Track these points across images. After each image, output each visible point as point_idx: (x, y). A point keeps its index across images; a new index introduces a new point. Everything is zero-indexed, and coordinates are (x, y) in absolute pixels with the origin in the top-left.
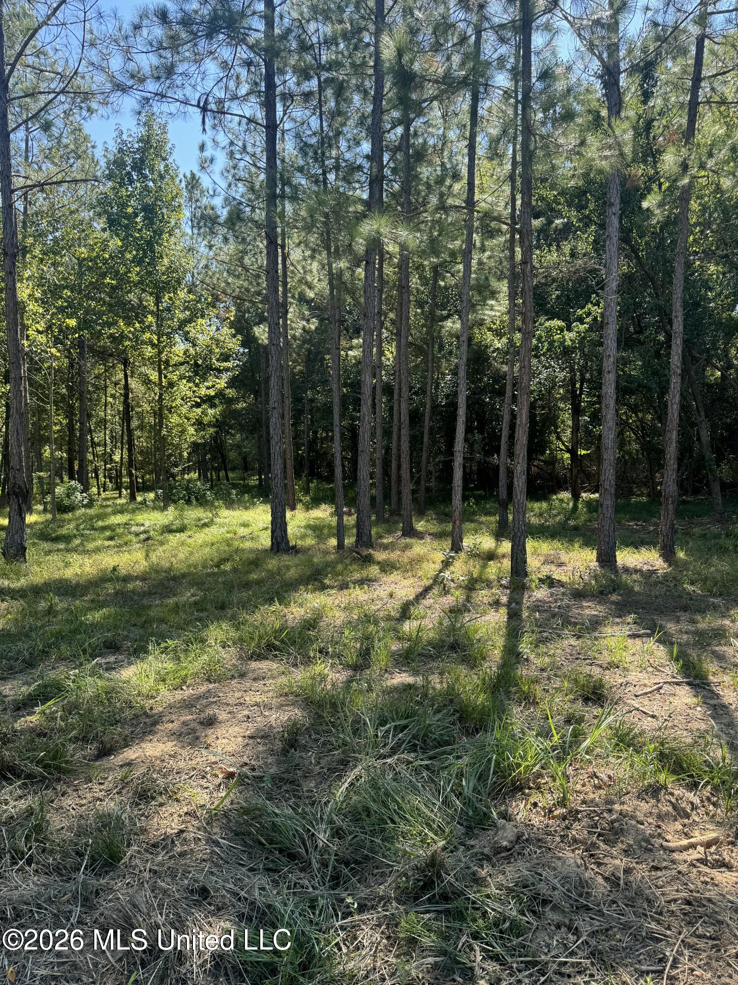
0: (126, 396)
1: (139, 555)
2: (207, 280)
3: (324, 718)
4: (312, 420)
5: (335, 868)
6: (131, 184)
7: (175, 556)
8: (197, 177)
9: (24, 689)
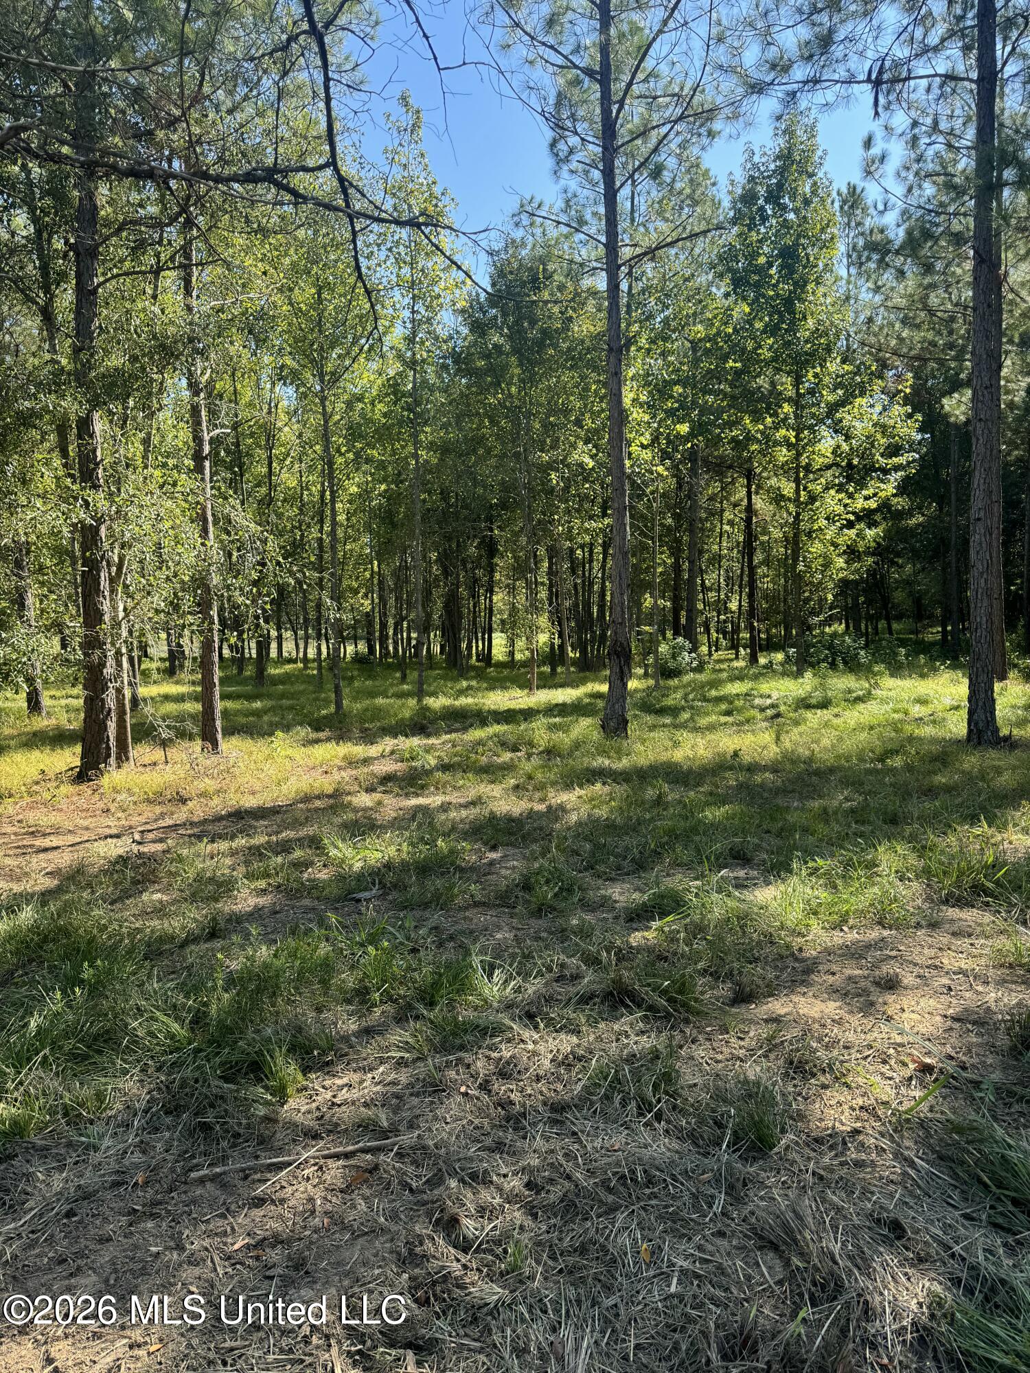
0: (748, 521)
1: (767, 737)
2: (873, 340)
6: (764, 223)
7: (817, 742)
8: (858, 190)
9: (636, 895)
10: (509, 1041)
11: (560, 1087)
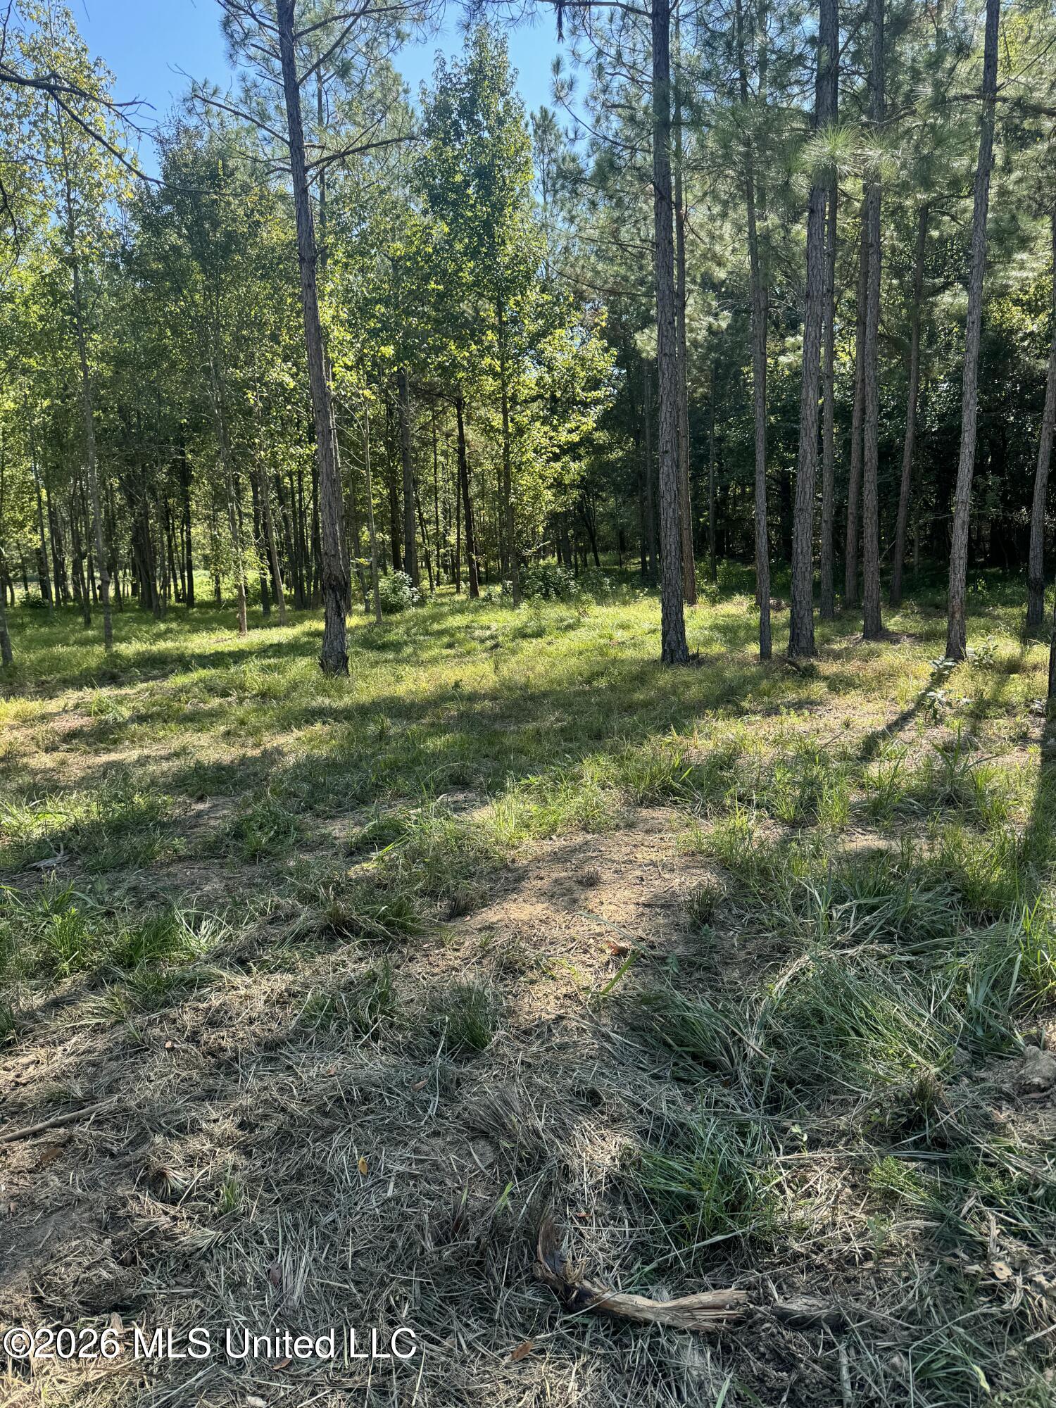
0: (461, 452)
1: (486, 667)
2: (568, 271)
3: (748, 887)
4: (720, 470)
5: (772, 1087)
6: (459, 139)
7: (532, 669)
8: (550, 115)
9: (357, 830)
10: (219, 989)
11: (274, 1026)
